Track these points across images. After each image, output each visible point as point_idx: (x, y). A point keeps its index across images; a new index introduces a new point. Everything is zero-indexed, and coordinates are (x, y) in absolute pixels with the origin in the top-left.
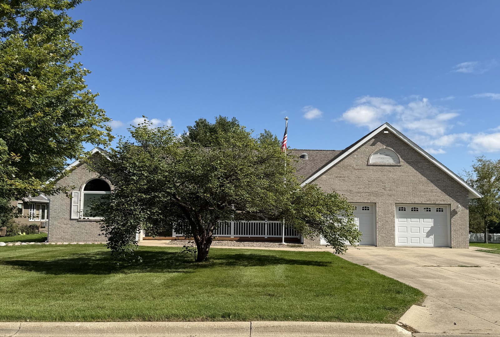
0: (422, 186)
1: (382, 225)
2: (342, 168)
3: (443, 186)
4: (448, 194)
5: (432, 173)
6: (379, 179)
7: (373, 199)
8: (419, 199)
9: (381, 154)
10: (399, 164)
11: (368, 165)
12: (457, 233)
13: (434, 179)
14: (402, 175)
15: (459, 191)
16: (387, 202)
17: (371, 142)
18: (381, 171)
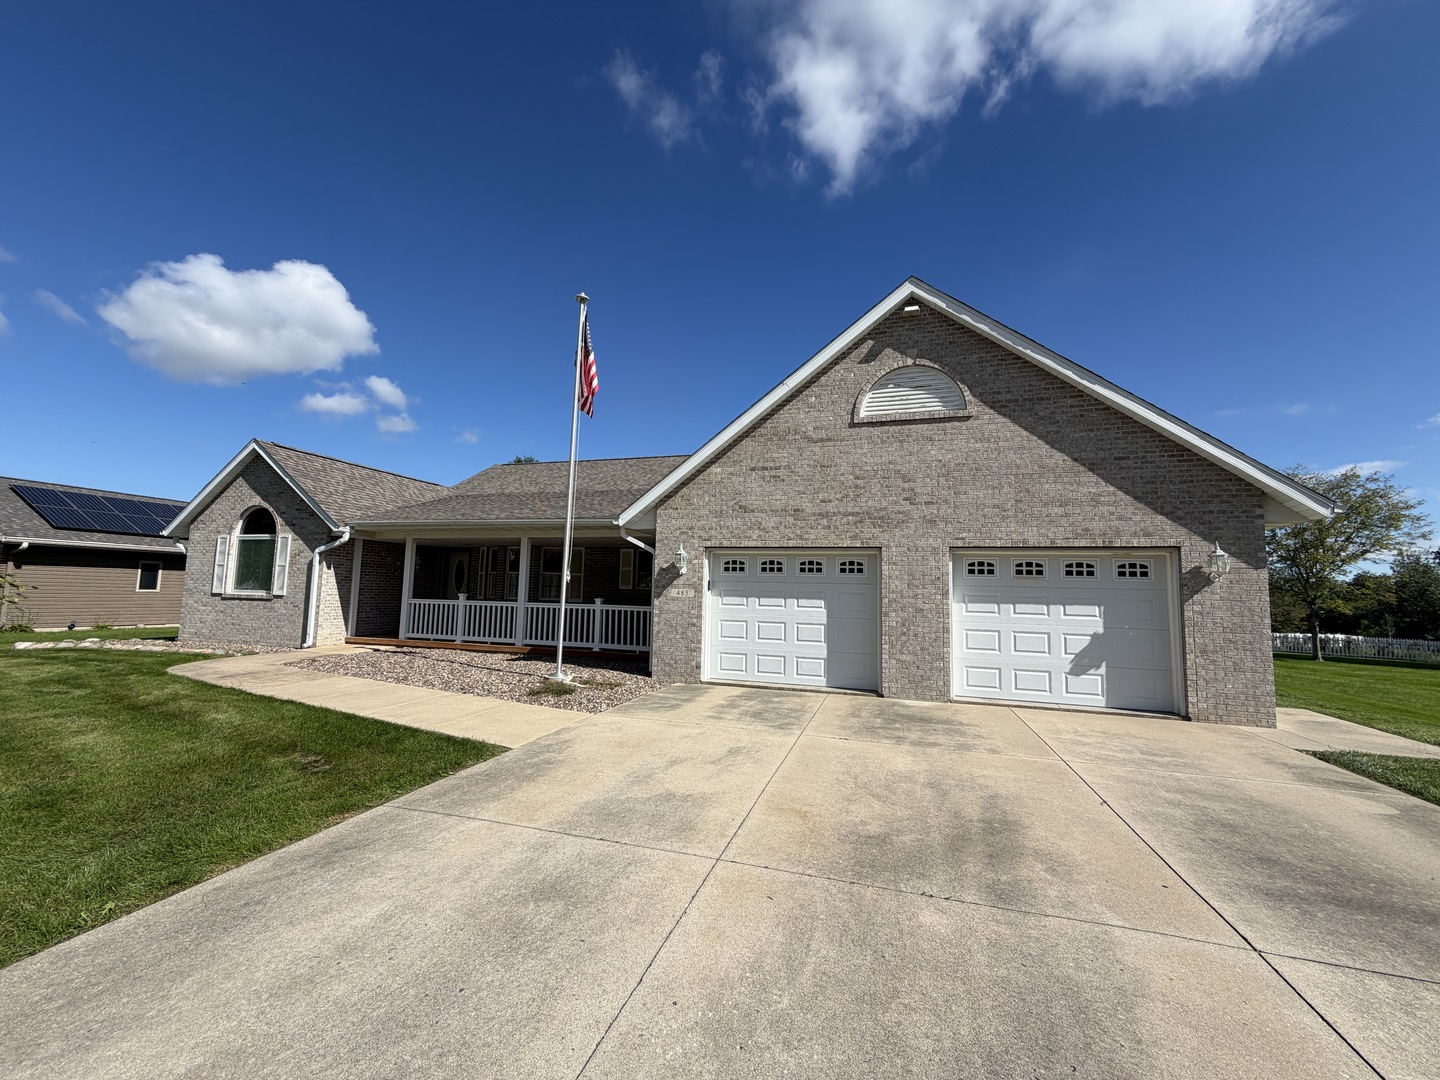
0: (1054, 482)
1: (903, 625)
2: (771, 439)
3: (1142, 478)
4: (1168, 508)
5: (1092, 434)
6: (891, 466)
7: (869, 534)
8: (1043, 531)
9: (899, 386)
10: (961, 413)
11: (853, 425)
12: (1213, 662)
13: (1101, 454)
14: (976, 451)
15: (1218, 496)
16: (922, 543)
17: (865, 349)
18: (900, 441)
